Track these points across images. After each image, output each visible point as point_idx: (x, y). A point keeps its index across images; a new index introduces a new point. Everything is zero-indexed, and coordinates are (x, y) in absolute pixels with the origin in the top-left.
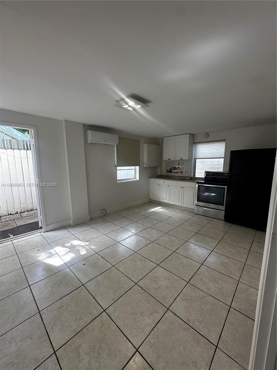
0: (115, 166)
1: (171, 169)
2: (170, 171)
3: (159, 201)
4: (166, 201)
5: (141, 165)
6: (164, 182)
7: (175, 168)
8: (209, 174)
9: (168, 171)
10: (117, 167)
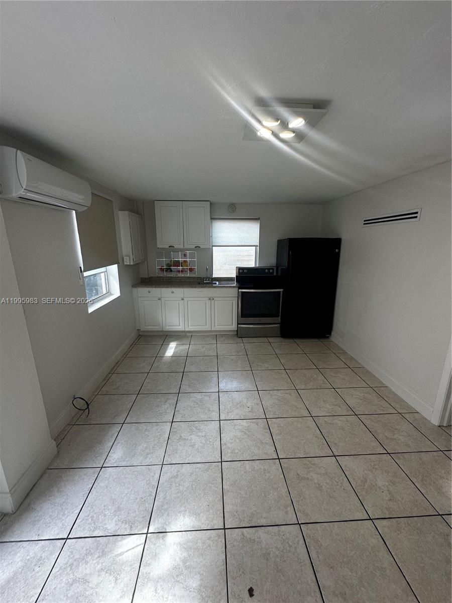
0: (81, 272)
1: (169, 265)
2: (169, 270)
3: (162, 331)
4: (181, 328)
5: (120, 261)
6: (173, 292)
7: (177, 264)
8: (243, 271)
9: (162, 270)
10: (84, 273)
